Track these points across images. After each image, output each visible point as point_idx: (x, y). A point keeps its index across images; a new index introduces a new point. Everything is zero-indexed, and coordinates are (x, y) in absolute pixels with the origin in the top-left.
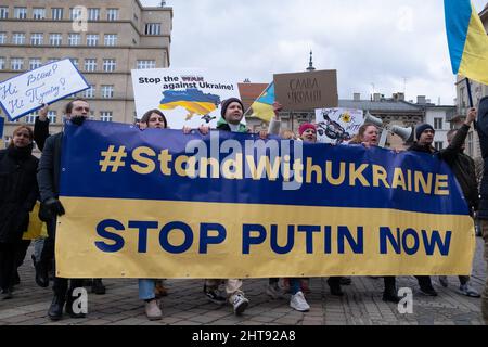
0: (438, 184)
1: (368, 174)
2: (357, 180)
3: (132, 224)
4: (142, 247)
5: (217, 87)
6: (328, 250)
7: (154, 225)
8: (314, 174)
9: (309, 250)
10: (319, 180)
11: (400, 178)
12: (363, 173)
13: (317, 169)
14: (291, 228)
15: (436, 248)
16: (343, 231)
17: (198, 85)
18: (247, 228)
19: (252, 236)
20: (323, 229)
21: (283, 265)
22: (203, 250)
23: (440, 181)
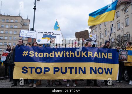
0: (109, 56)
1: (87, 54)
2: (84, 56)
3: (29, 68)
4: (31, 73)
5: (56, 34)
6: (76, 73)
7: (34, 68)
8: (72, 55)
9: (71, 73)
10: (73, 56)
11: (96, 55)
12: (85, 54)
13: (73, 53)
14: (66, 68)
15: (109, 73)
16: (80, 68)
17: (51, 34)
18: (55, 68)
19: (56, 70)
20: (75, 68)
21: (64, 76)
22: (44, 73)
23: (110, 55)
